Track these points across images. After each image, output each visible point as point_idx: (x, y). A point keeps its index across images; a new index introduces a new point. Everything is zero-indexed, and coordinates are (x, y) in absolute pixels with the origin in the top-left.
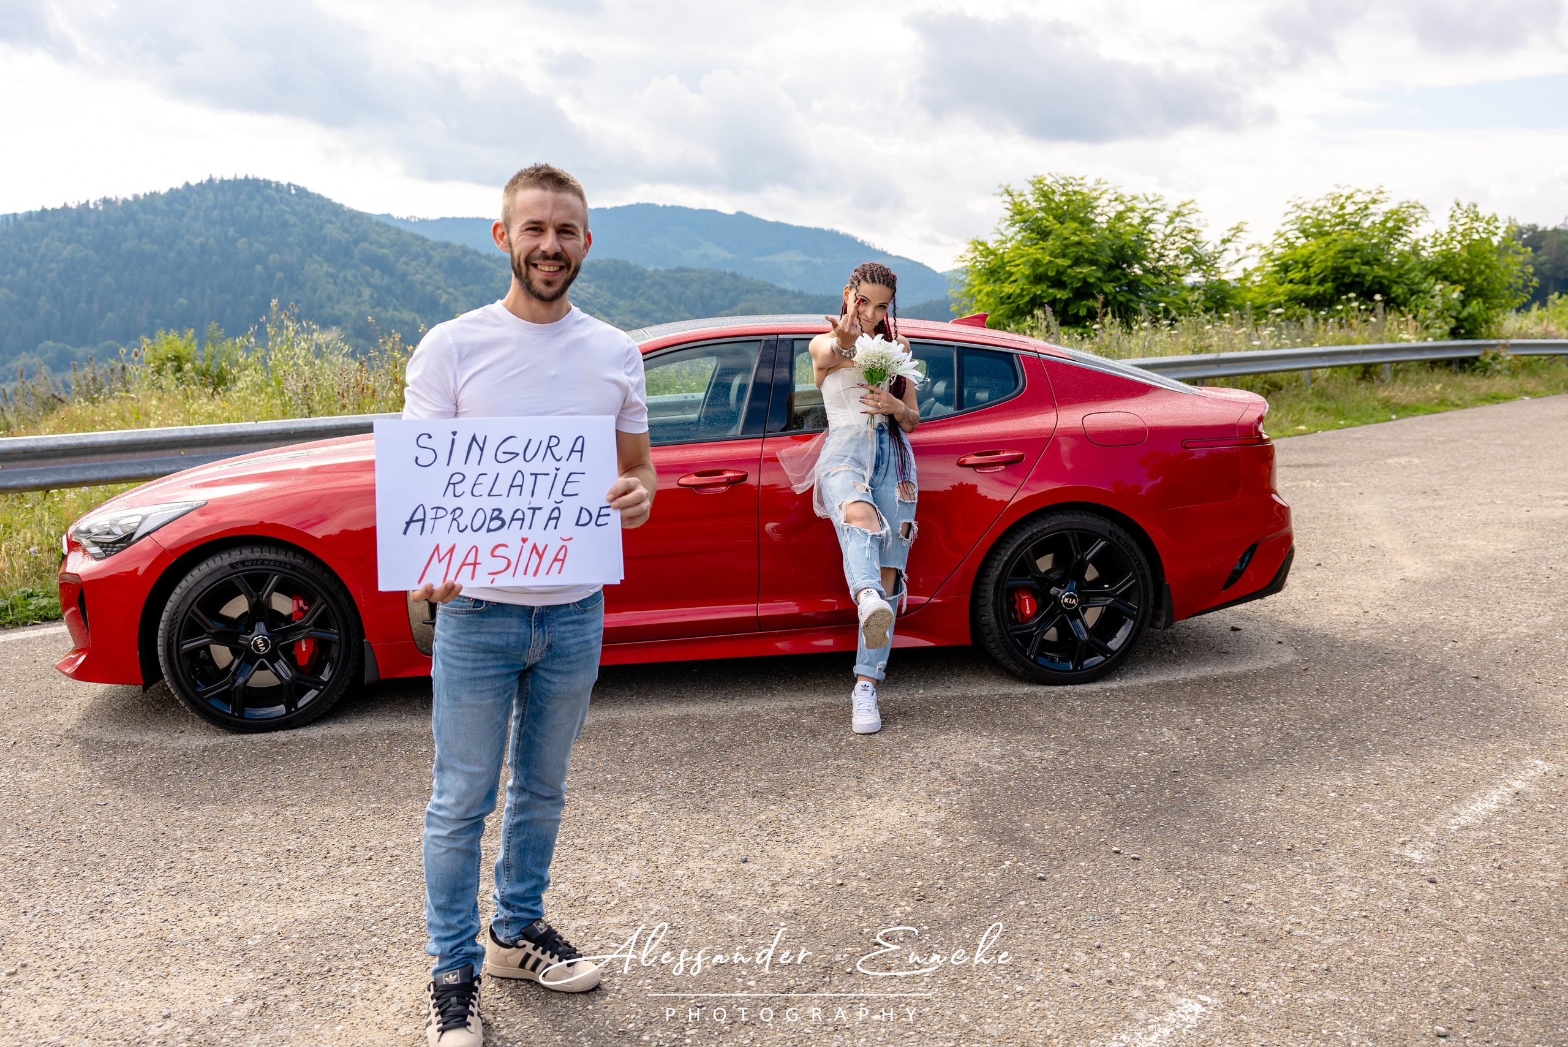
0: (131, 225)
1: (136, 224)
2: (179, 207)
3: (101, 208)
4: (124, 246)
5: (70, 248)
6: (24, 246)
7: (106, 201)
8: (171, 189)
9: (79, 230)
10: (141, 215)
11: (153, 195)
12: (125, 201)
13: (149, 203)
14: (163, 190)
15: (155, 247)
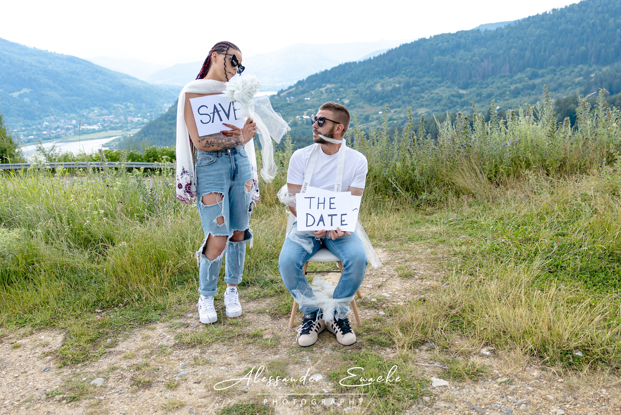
0: (563, 18)
1: (565, 17)
2: (584, 8)
3: (551, 13)
4: (560, 27)
5: (538, 30)
6: (521, 32)
7: (554, 10)
8: (581, 1)
9: (542, 23)
10: (568, 14)
11: (573, 5)
12: (562, 9)
15: (573, 26)
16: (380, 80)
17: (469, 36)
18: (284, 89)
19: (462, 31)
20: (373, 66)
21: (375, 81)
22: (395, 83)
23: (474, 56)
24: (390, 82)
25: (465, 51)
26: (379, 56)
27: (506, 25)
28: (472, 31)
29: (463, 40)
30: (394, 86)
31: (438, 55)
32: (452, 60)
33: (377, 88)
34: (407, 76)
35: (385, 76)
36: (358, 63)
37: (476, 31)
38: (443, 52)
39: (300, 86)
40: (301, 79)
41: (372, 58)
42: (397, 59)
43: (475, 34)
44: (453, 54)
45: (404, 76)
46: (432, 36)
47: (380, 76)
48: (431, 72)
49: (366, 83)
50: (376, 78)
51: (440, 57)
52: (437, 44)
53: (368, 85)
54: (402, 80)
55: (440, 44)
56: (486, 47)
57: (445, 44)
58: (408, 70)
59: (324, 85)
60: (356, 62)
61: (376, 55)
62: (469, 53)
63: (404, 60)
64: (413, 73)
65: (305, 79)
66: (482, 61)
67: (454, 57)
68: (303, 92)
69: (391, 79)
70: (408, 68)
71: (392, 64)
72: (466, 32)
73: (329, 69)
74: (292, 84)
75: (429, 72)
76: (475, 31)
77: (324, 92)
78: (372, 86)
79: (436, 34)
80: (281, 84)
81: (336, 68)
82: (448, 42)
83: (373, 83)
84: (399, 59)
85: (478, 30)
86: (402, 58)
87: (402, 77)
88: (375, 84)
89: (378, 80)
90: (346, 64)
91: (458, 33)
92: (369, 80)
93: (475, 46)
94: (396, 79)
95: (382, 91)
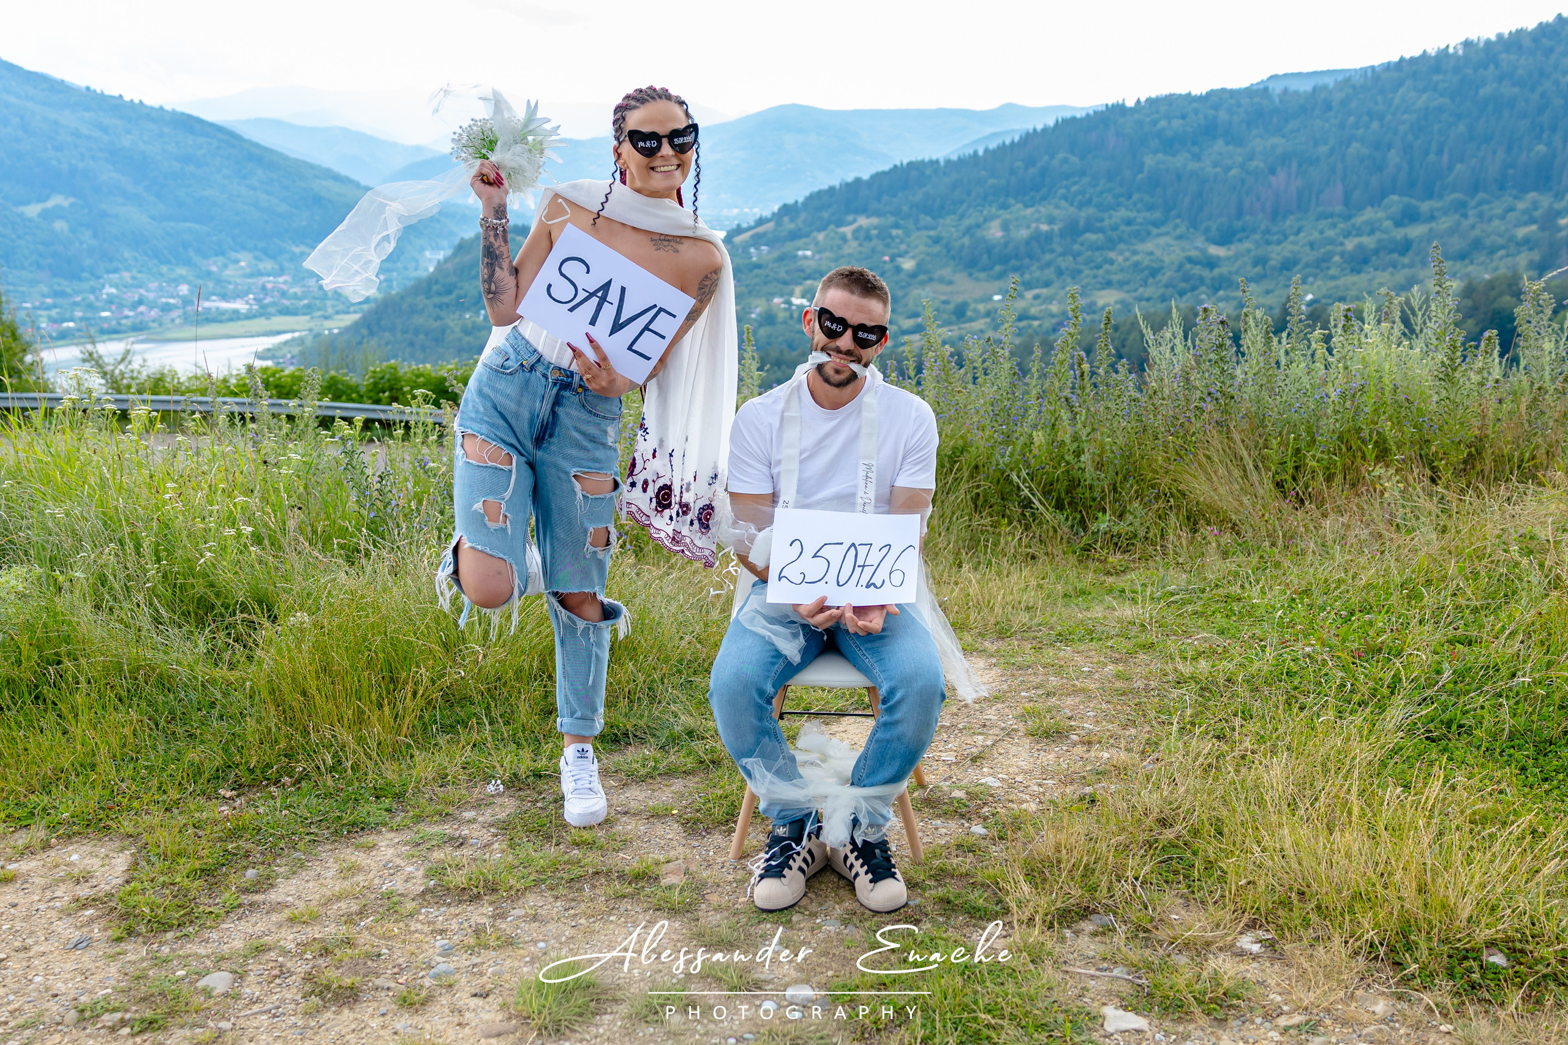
0: (1492, 67)
1: (1497, 66)
2: (1546, 42)
3: (1460, 52)
4: (1482, 92)
5: (1424, 97)
6: (1379, 98)
7: (1467, 44)
8: (1541, 24)
9: (1436, 78)
10: (1504, 56)
11: (1520, 32)
12: (1488, 42)
13: (1515, 42)
14: (1531, 25)
15: (1516, 90)
16: (1001, 212)
17: (1239, 105)
18: (744, 225)
19: (1223, 90)
20: (983, 173)
21: (985, 212)
22: (1038, 220)
23: (1251, 158)
24: (1025, 217)
25: (1227, 144)
26: (999, 147)
27: (1340, 78)
28: (1249, 92)
29: (1223, 115)
30: (1037, 228)
31: (1155, 152)
32: (1193, 166)
33: (992, 231)
34: (1072, 204)
35: (1012, 201)
36: (942, 163)
37: (1259, 93)
38: (1170, 144)
39: (786, 219)
40: (790, 201)
41: (981, 153)
42: (1046, 158)
43: (1256, 100)
44: (1196, 150)
45: (1063, 203)
46: (1143, 100)
47: (1001, 200)
48: (1136, 197)
49: (962, 216)
50: (990, 206)
51: (1160, 156)
52: (1155, 123)
53: (967, 222)
54: (1056, 212)
55: (1163, 123)
56: (1283, 136)
57: (1177, 123)
58: (1074, 188)
59: (850, 218)
60: (937, 162)
61: (993, 145)
62: (1239, 150)
63: (1065, 161)
64: (1087, 196)
65: (801, 200)
66: (1273, 171)
67: (1197, 157)
68: (794, 236)
69: (1029, 211)
70: (1075, 183)
71: (1032, 171)
72: (1232, 93)
73: (866, 176)
74: (767, 213)
75: (1130, 197)
76: (1257, 91)
77: (849, 236)
78: (978, 226)
79: (1153, 96)
80: (735, 211)
81: (884, 173)
82: (1183, 117)
83: (981, 220)
84: (1052, 157)
85: (1266, 89)
86: (1060, 156)
87: (1057, 207)
88: (985, 220)
89: (994, 210)
90: (911, 164)
91: (1211, 94)
92: (971, 210)
93: (1255, 132)
94: (1042, 209)
95: (1002, 241)
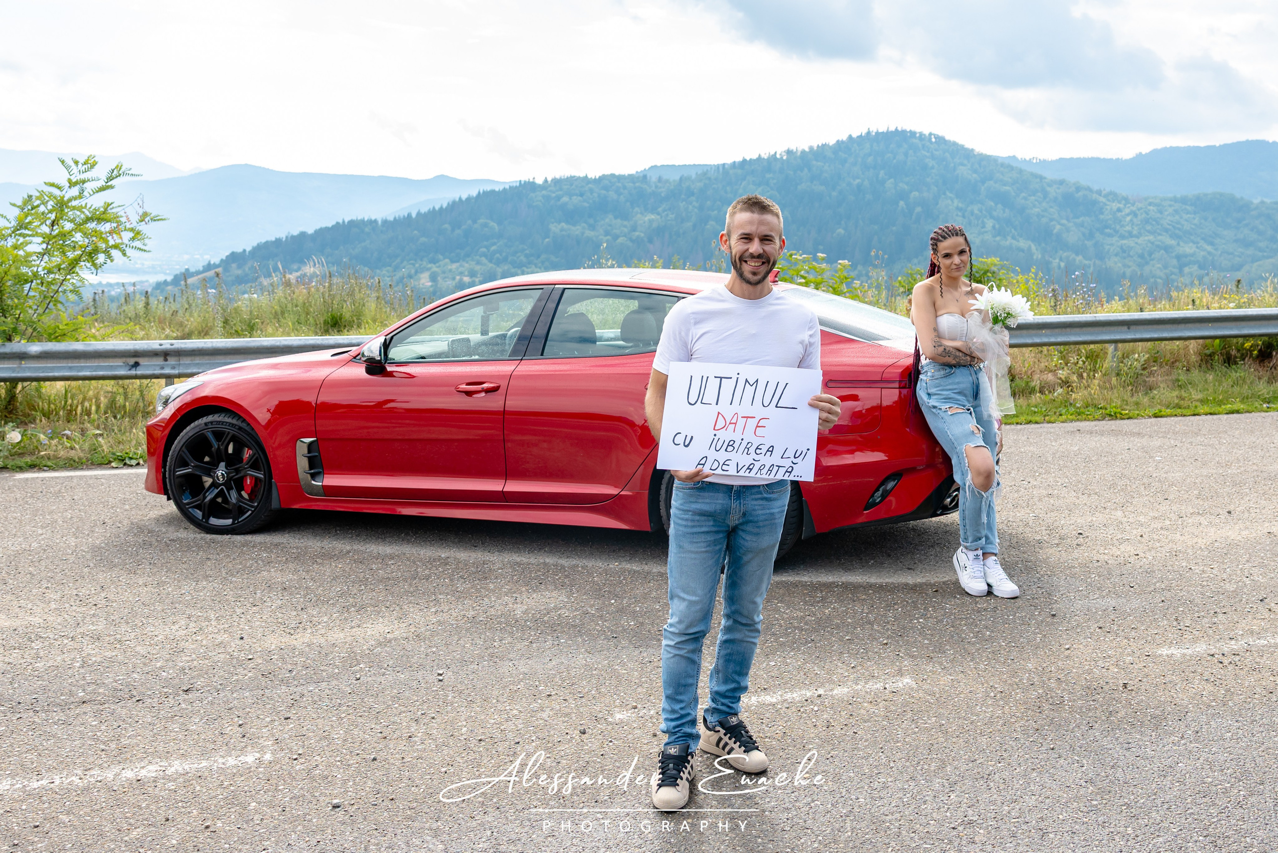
0: (806, 170)
1: (810, 170)
2: (842, 154)
3: (784, 158)
4: (799, 187)
6: (728, 189)
7: (789, 152)
8: (838, 141)
9: (768, 176)
10: (814, 162)
11: (824, 146)
12: (803, 152)
13: (820, 153)
14: (832, 142)
15: (823, 188)
16: (430, 266)
17: (625, 188)
18: (192, 270)
19: (613, 175)
20: (416, 232)
21: (417, 265)
22: (461, 273)
23: (634, 229)
24: (450, 271)
25: (616, 218)
26: (429, 211)
27: (700, 172)
28: (631, 178)
29: (612, 195)
30: (461, 280)
31: (560, 222)
32: (589, 233)
33: (422, 281)
34: (490, 261)
35: (441, 257)
36: (380, 223)
37: (642, 178)
38: (571, 216)
39: (234, 265)
40: (239, 250)
41: (414, 215)
42: (469, 222)
43: (637, 184)
44: (591, 221)
45: (484, 260)
46: (549, 179)
47: (431, 255)
48: (543, 256)
49: (397, 268)
50: (422, 260)
51: (563, 224)
52: (558, 198)
53: (399, 275)
54: (478, 268)
55: (565, 199)
56: (658, 214)
57: (576, 200)
58: (493, 248)
59: (295, 267)
60: (376, 221)
61: (424, 210)
62: (625, 223)
63: (485, 225)
64: (504, 254)
65: (248, 249)
66: (651, 241)
67: (592, 227)
68: (240, 280)
69: (454, 266)
70: (494, 244)
71: (458, 232)
72: (620, 178)
73: (310, 231)
74: (216, 260)
75: (539, 257)
76: (638, 178)
77: (293, 281)
78: (410, 277)
79: (558, 177)
80: (186, 257)
81: (327, 229)
82: (581, 195)
83: (413, 271)
84: (475, 222)
85: (645, 177)
86: (481, 221)
87: (478, 263)
88: (416, 272)
89: (424, 263)
90: (351, 222)
91: (603, 178)
92: (405, 262)
93: (637, 209)
94: (466, 265)
95: (431, 289)
